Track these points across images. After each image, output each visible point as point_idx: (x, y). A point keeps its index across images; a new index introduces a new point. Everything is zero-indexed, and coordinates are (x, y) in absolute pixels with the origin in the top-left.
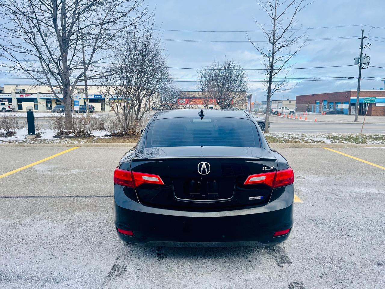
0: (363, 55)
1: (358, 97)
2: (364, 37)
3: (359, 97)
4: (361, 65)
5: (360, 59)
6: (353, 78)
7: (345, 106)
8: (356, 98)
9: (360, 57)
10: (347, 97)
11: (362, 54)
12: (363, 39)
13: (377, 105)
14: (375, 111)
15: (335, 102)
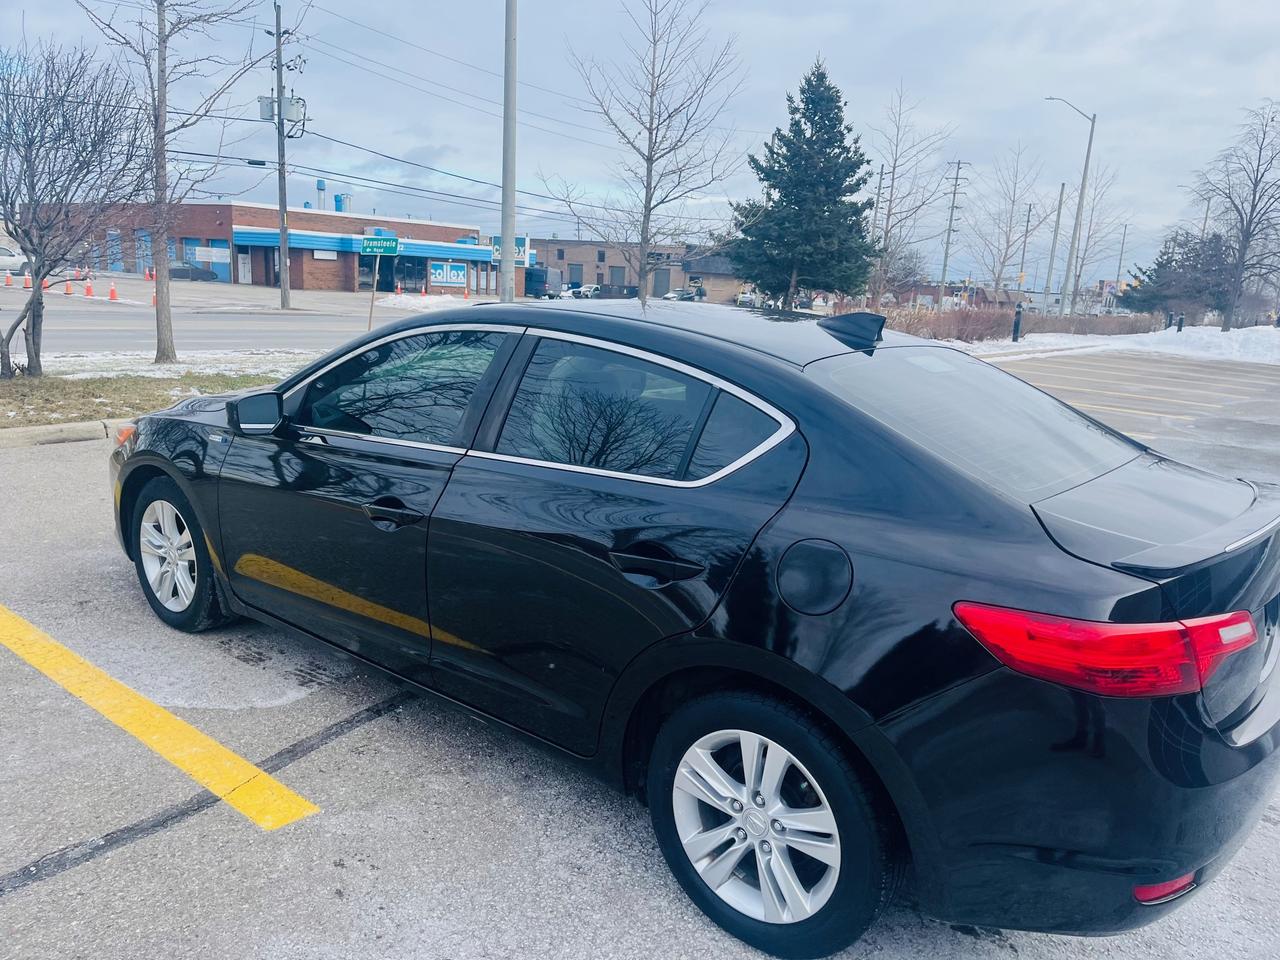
0: (287, 94)
1: (283, 230)
2: (285, 33)
3: (286, 229)
4: (281, 124)
5: (276, 105)
6: (262, 163)
7: (220, 255)
8: (278, 231)
9: (275, 95)
10: (220, 224)
11: (281, 88)
12: (279, 36)
13: (318, 255)
14: (311, 274)
15: (182, 239)
